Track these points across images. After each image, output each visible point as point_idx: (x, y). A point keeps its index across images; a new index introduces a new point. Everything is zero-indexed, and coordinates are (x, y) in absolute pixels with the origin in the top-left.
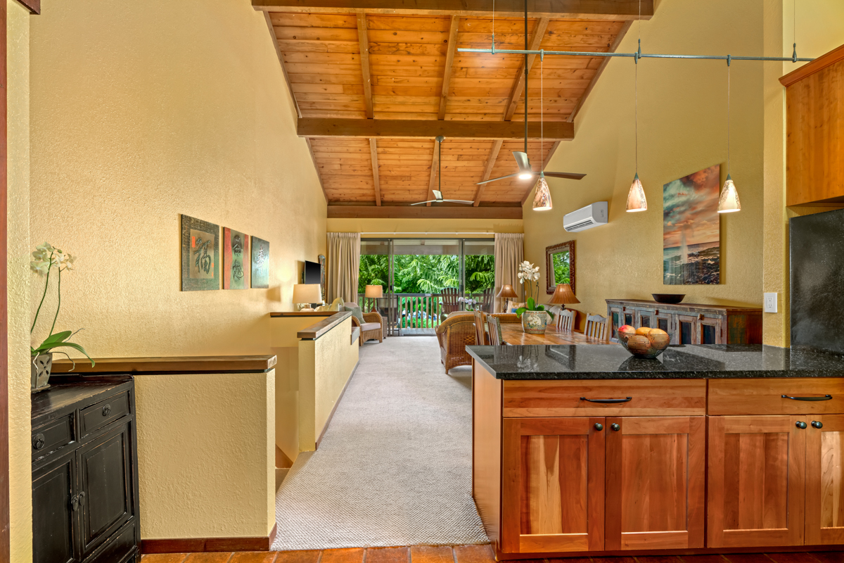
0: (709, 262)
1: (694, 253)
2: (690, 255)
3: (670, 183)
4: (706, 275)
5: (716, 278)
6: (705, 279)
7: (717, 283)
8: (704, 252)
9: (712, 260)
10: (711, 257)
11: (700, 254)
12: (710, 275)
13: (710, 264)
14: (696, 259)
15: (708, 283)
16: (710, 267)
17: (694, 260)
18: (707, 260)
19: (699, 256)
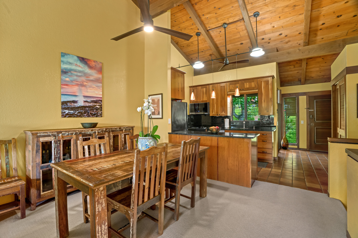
0: (97, 106)
1: (88, 101)
2: (85, 102)
3: (68, 54)
4: (95, 113)
5: (101, 114)
6: (95, 114)
7: (102, 117)
8: (94, 101)
9: (98, 106)
10: (98, 104)
11: (92, 101)
12: (97, 113)
13: (97, 107)
14: (89, 104)
15: (97, 116)
16: (97, 109)
17: (87, 104)
18: (96, 105)
19: (91, 102)
